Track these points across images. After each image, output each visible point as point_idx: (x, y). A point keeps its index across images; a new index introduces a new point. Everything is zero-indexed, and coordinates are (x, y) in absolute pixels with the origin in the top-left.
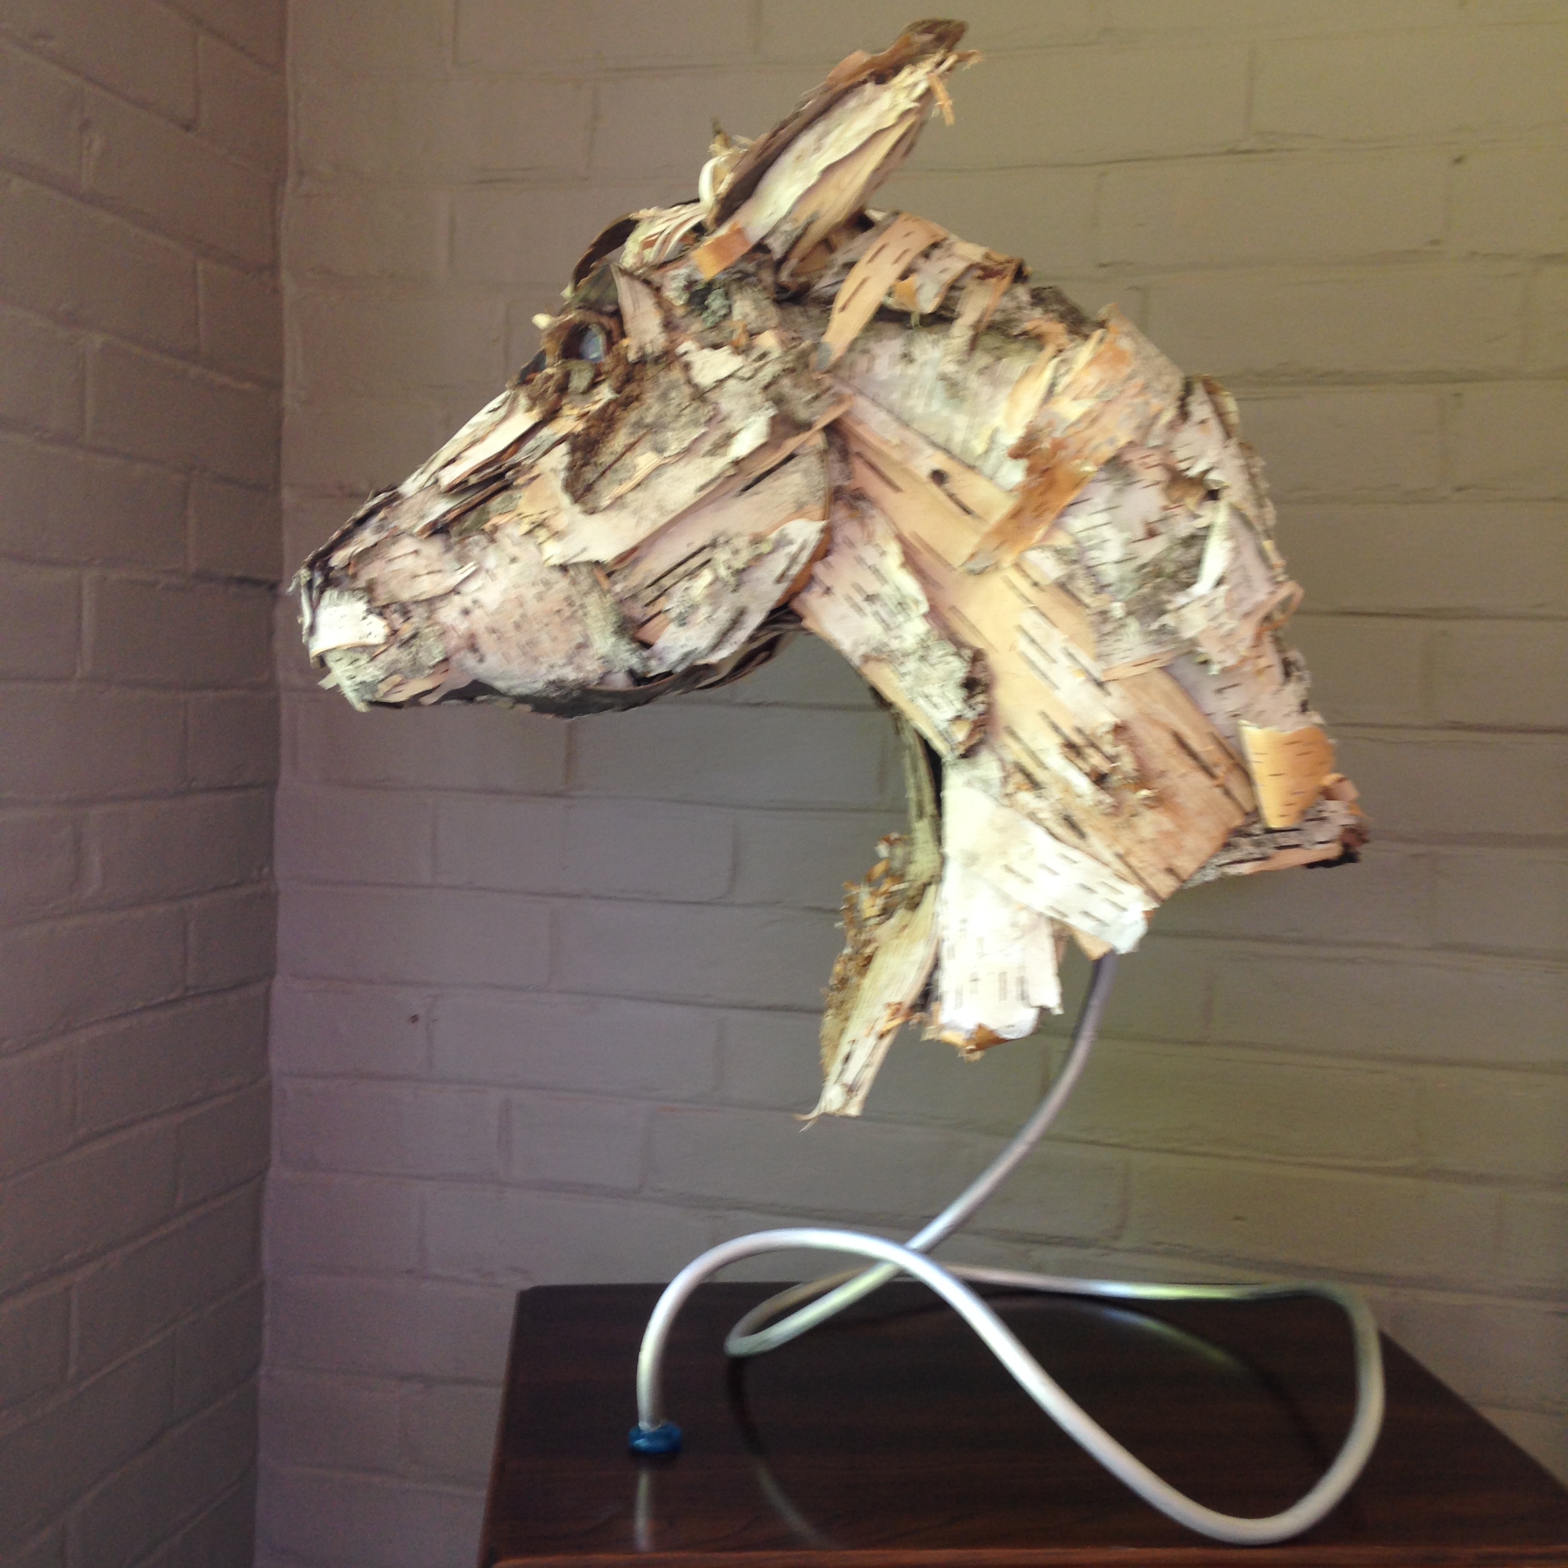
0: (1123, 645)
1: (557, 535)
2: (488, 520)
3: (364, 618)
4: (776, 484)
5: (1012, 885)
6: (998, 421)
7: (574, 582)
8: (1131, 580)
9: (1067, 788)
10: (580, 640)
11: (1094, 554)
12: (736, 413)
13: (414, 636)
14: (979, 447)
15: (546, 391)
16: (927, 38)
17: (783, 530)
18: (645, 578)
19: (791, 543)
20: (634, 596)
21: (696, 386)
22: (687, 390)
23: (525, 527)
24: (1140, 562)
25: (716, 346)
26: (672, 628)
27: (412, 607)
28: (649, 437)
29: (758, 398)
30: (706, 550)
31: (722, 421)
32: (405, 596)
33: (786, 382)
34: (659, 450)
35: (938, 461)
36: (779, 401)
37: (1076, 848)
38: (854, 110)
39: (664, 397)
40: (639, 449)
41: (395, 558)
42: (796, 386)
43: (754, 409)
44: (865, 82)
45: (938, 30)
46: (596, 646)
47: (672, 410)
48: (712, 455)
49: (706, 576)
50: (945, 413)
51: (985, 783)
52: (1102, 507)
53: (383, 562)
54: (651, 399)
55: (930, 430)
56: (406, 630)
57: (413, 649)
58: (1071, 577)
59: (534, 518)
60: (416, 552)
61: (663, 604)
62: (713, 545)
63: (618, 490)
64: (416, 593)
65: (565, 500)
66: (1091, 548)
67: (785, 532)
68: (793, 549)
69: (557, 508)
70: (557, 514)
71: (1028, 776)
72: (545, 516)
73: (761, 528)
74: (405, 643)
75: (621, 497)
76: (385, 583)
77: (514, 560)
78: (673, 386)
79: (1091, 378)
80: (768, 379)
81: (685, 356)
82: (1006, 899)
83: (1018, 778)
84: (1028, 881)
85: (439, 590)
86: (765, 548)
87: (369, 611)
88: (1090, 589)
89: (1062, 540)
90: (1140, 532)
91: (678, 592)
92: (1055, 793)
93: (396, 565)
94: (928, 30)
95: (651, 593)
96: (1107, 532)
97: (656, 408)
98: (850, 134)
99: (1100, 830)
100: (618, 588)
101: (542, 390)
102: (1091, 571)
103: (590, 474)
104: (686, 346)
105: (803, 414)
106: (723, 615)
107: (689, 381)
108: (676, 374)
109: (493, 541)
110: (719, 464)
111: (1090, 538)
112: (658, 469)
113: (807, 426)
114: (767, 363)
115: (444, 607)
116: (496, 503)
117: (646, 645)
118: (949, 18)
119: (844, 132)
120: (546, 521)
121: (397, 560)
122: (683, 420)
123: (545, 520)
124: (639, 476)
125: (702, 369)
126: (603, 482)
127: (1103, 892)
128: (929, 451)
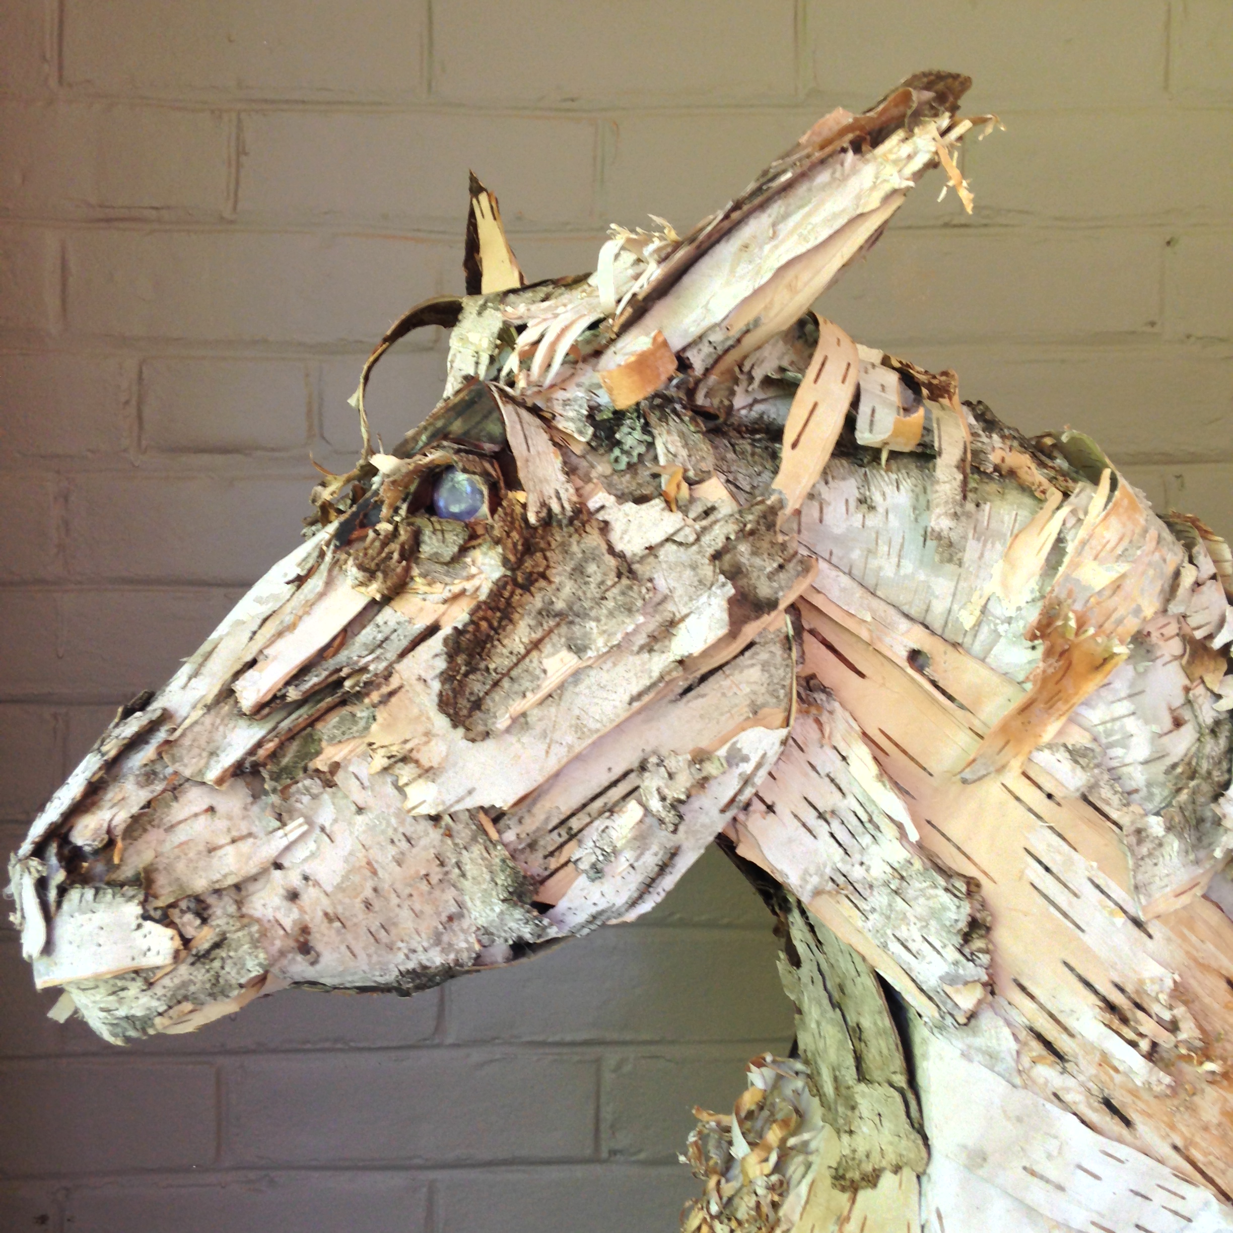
0: (1162, 870)
1: (428, 773)
2: (318, 753)
3: (139, 926)
4: (726, 683)
5: (1037, 1194)
6: (991, 586)
7: (449, 834)
8: (1163, 785)
9: (1105, 1060)
10: (454, 909)
11: (1118, 752)
12: (679, 592)
13: (217, 945)
14: (967, 619)
15: (389, 557)
16: (928, 95)
17: (735, 743)
18: (547, 819)
19: (745, 759)
20: (532, 846)
21: (621, 556)
22: (612, 562)
23: (380, 761)
24: (1169, 761)
25: (640, 500)
26: (582, 881)
27: (211, 900)
28: (564, 629)
29: (707, 570)
30: (632, 776)
31: (659, 604)
32: (200, 884)
33: (744, 548)
34: (578, 649)
35: (917, 638)
36: (734, 574)
37: (1120, 1140)
38: (824, 187)
39: (579, 571)
40: (547, 648)
41: (180, 822)
42: (755, 553)
43: (703, 585)
44: (844, 150)
45: (940, 86)
46: (474, 914)
47: (593, 590)
48: (651, 650)
49: (632, 812)
50: (922, 576)
51: (991, 1058)
52: (1123, 694)
53: (161, 831)
54: (560, 575)
55: (902, 599)
56: (204, 938)
57: (217, 964)
58: (1094, 786)
59: (394, 750)
60: (211, 809)
61: (573, 851)
62: (643, 768)
63: (517, 706)
64: (217, 876)
65: (441, 722)
66: (1111, 745)
67: (739, 746)
68: (747, 768)
69: (427, 734)
70: (427, 743)
71: (1048, 1045)
72: (408, 746)
73: (704, 744)
74: (203, 957)
75: (524, 715)
76: (169, 868)
77: (360, 810)
78: (590, 556)
79: (1111, 533)
80: (720, 543)
81: (602, 512)
82: (1031, 1212)
83: (1037, 1048)
84: (1060, 1188)
85: (252, 868)
86: (710, 768)
87: (146, 917)
88: (1115, 800)
89: (1078, 738)
90: (1167, 722)
91: (592, 835)
92: (1088, 1068)
93: (181, 835)
94: (928, 87)
95: (555, 839)
96: (1131, 725)
97: (569, 588)
98: (816, 219)
99: (1149, 1116)
100: (510, 836)
101: (384, 555)
102: (1115, 775)
103: (477, 685)
104: (599, 498)
105: (764, 590)
106: (650, 860)
107: (611, 550)
108: (593, 539)
109: (329, 784)
110: (659, 663)
111: (1108, 734)
112: (576, 676)
113: (772, 605)
114: (715, 522)
115: (259, 890)
116: (328, 727)
117: (544, 908)
118: (954, 70)
119: (809, 215)
120: (414, 752)
121: (182, 826)
122: (610, 604)
123: (411, 750)
124: (548, 684)
125: (625, 532)
126: (497, 696)
127: (1160, 1197)
128: (904, 625)
